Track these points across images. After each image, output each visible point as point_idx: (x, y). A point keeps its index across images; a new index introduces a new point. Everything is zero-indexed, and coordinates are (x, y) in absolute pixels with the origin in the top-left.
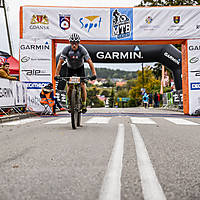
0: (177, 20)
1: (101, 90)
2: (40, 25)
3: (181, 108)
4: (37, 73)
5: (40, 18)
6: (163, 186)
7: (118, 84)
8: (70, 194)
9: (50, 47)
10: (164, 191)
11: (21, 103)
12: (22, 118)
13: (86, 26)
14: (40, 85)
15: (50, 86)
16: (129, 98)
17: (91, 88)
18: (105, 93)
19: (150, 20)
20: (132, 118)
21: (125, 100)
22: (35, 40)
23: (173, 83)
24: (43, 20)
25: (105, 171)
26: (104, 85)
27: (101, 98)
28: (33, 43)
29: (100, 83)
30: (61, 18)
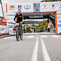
1: (31, 27)
2: (12, 8)
6: (49, 55)
7: (36, 25)
8: (23, 58)
10: (50, 56)
11: (7, 32)
12: (8, 37)
14: (13, 27)
16: (40, 30)
17: (28, 27)
19: (45, 6)
20: (41, 36)
21: (38, 30)
22: (11, 13)
24: (13, 7)
27: (31, 30)
28: (10, 14)
29: (31, 25)
30: (18, 6)
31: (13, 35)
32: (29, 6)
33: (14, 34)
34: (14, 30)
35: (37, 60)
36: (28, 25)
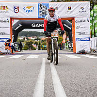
0: (70, 8)
1: (34, 42)
3: (72, 50)
4: (3, 34)
5: (4, 7)
7: (42, 39)
9: (9, 22)
13: (27, 11)
14: (4, 40)
15: (9, 40)
17: (30, 41)
18: (36, 43)
21: (45, 46)
23: (68, 38)
24: (6, 9)
25: (36, 80)
26: (36, 39)
27: (34, 46)
28: (1, 19)
29: (34, 39)
30: (14, 7)
31: (4, 54)
32: (31, 7)
33: (6, 51)
34: (6, 45)
35: (44, 95)
36: (29, 38)
